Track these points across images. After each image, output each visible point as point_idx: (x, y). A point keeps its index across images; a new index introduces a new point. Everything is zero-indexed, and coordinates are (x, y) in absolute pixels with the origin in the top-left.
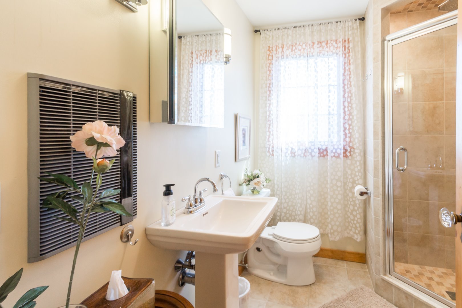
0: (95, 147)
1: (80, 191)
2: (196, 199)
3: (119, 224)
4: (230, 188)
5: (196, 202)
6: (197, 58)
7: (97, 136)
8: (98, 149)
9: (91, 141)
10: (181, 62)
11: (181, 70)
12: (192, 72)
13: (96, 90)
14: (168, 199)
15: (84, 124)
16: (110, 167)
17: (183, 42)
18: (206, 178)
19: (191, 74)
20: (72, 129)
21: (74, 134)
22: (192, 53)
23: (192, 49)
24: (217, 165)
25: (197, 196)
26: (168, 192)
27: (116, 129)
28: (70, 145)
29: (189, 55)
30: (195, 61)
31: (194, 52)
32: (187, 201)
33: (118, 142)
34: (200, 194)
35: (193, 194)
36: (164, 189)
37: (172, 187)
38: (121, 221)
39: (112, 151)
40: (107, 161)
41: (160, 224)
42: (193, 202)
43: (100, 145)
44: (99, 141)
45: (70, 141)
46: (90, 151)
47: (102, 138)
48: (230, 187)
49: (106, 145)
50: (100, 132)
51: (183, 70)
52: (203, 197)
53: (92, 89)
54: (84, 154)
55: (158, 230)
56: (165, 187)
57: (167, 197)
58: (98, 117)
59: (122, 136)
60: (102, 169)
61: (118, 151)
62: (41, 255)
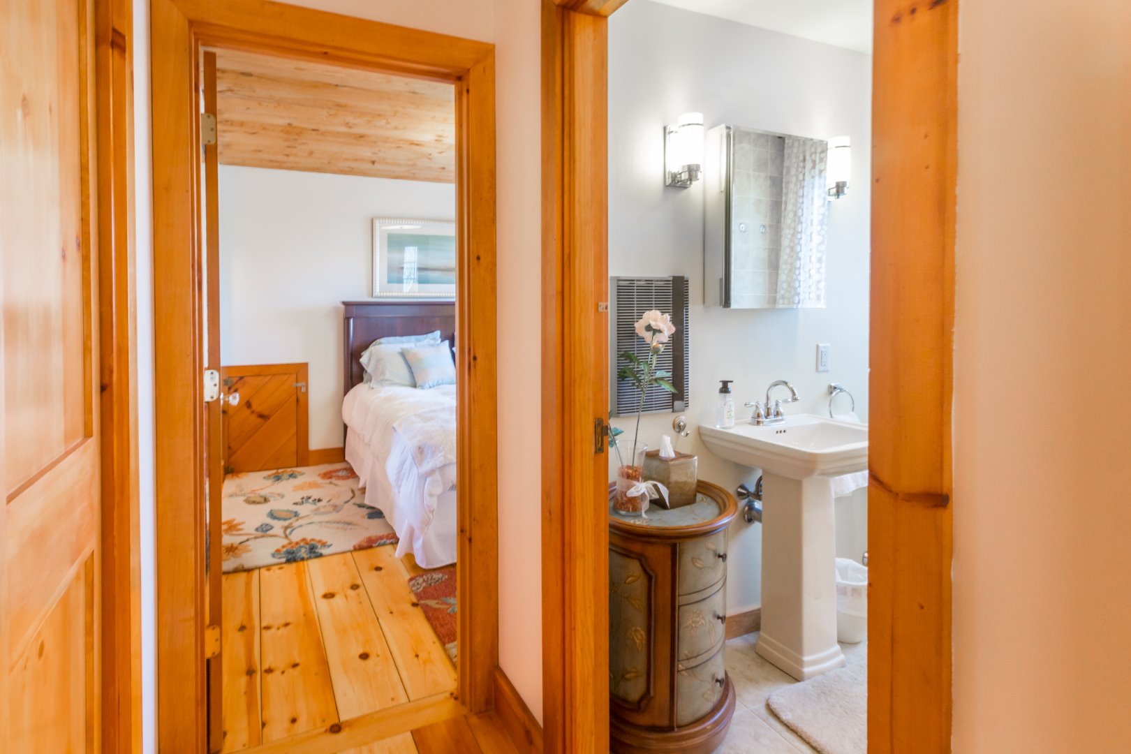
0: (651, 333)
1: (642, 367)
2: (768, 409)
3: (671, 410)
4: (852, 413)
5: (768, 415)
6: (814, 167)
7: (653, 324)
8: (654, 334)
9: (649, 328)
10: (784, 180)
11: (784, 195)
12: (803, 196)
13: (652, 281)
14: (725, 397)
15: (644, 313)
16: (662, 350)
17: (788, 144)
18: (784, 382)
19: (801, 200)
20: (635, 317)
21: (637, 321)
22: (804, 160)
23: (804, 152)
24: (821, 368)
25: (772, 405)
26: (725, 389)
27: (667, 317)
28: (634, 330)
29: (798, 166)
30: (810, 173)
31: (808, 157)
32: (754, 408)
33: (669, 329)
34: (777, 405)
35: (765, 401)
36: (721, 385)
37: (729, 384)
38: (673, 408)
39: (665, 337)
40: (661, 345)
41: (715, 426)
42: (762, 412)
43: (656, 331)
44: (654, 328)
45: (634, 327)
46: (647, 336)
47: (656, 325)
48: (853, 410)
49: (660, 331)
50: (655, 320)
51: (787, 194)
52: (781, 409)
53: (649, 281)
54: (643, 338)
55: (713, 430)
56: (721, 383)
57: (723, 395)
58: (654, 305)
59: (673, 323)
60: (656, 351)
61: (670, 337)
62: (618, 413)
